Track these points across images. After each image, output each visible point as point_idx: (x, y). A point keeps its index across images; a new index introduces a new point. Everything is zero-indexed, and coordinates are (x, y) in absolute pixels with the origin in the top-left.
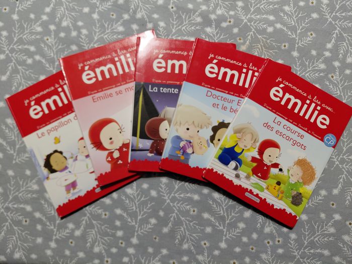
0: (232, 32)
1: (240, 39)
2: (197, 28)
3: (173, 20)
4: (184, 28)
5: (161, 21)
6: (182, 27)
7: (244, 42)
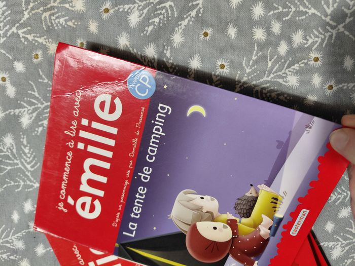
0: (25, 74)
1: (37, 57)
2: (25, 142)
3: (18, 186)
4: (29, 167)
5: (22, 208)
6: (28, 171)
7: (40, 48)
